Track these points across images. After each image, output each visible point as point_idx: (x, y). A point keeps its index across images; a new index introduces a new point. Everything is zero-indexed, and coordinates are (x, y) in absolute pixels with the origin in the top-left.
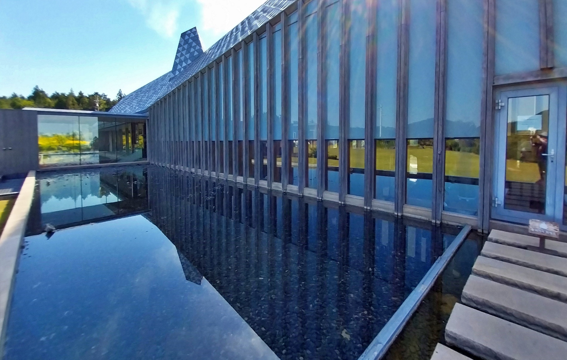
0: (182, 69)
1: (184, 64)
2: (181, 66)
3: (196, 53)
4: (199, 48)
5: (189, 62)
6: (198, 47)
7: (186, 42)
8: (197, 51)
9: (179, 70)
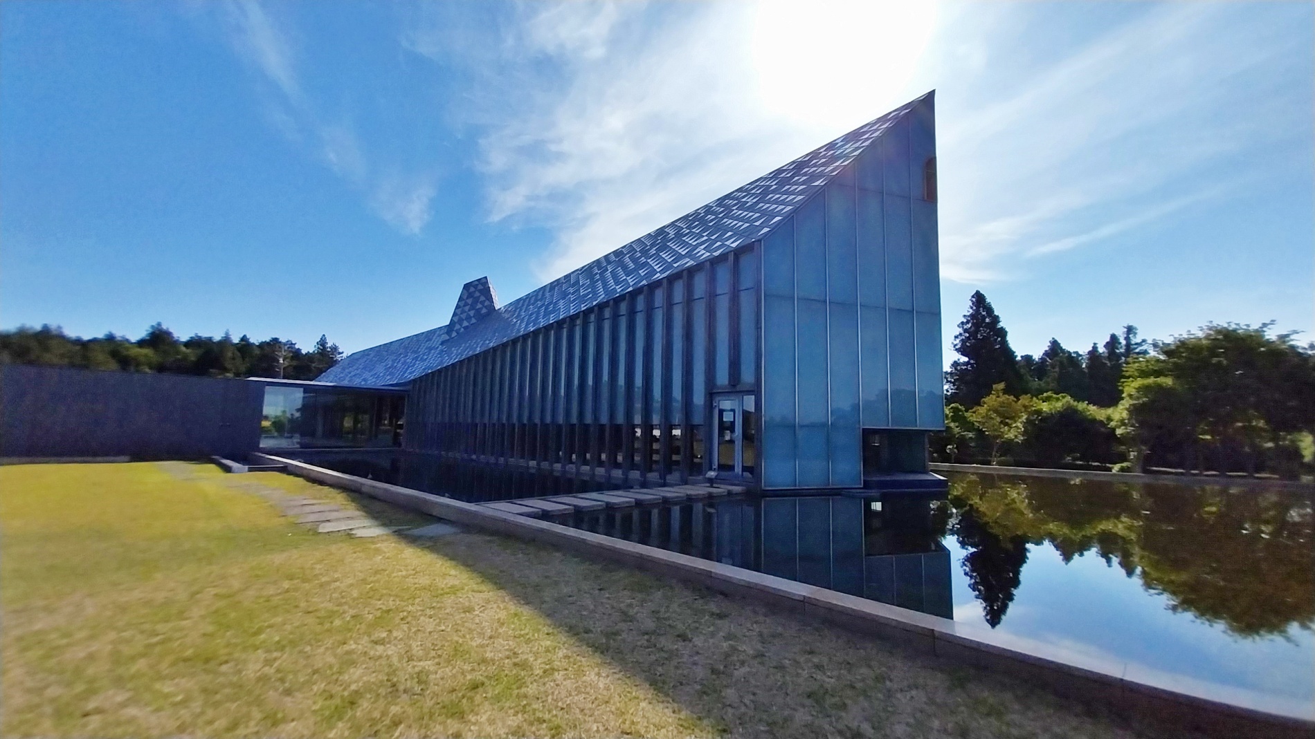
0: (462, 329)
1: (465, 324)
2: (461, 325)
3: (484, 311)
4: (489, 303)
5: (474, 321)
6: (487, 303)
7: (470, 295)
8: (486, 307)
9: (457, 332)
